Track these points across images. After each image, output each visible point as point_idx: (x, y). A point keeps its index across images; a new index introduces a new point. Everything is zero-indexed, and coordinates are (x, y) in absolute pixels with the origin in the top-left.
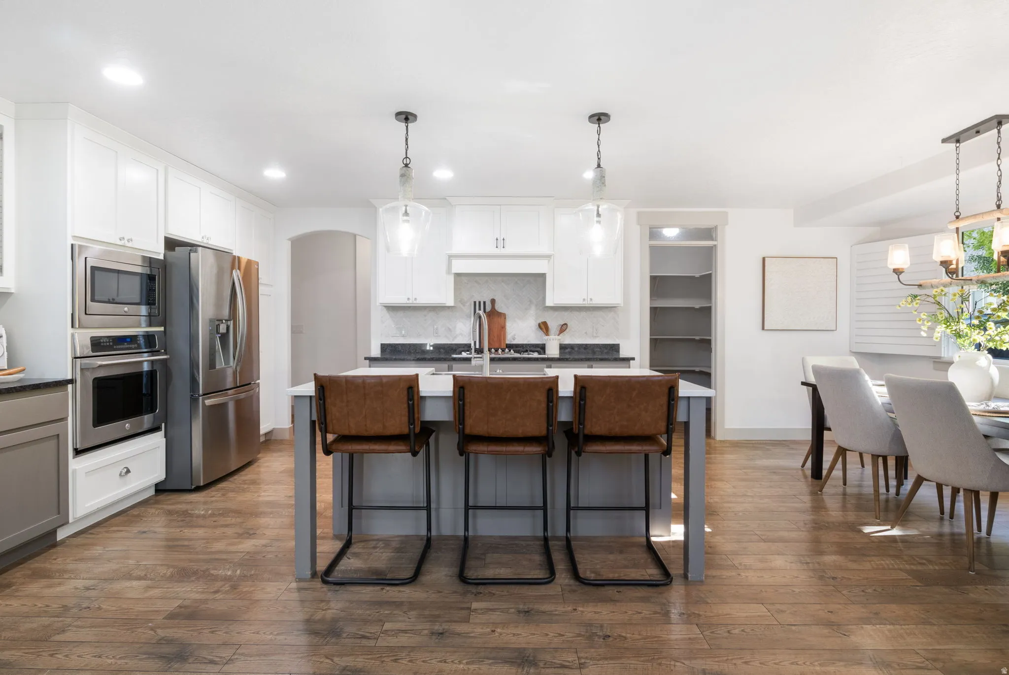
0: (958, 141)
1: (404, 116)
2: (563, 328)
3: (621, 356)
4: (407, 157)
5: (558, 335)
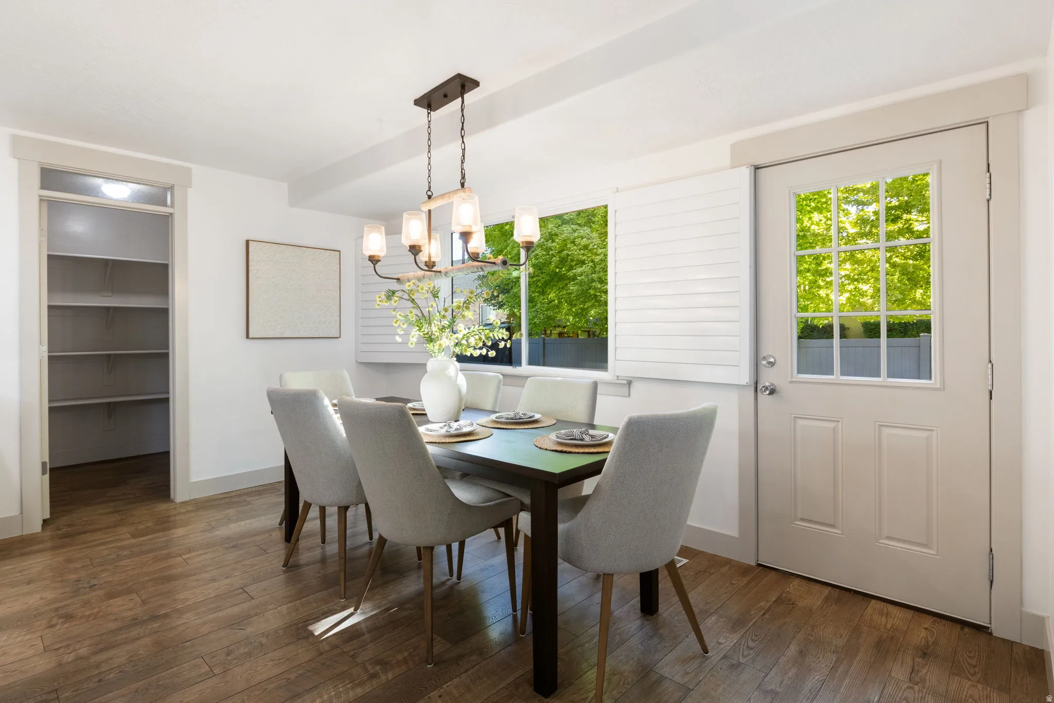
0: (429, 107)
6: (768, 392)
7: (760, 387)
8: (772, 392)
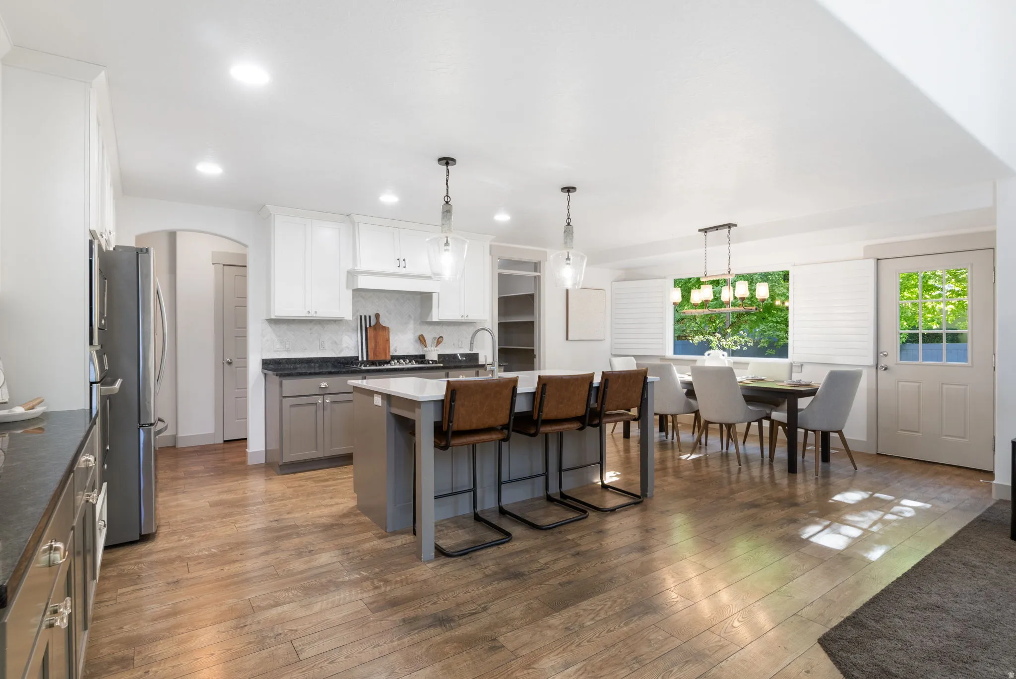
0: (706, 232)
1: (445, 161)
2: (439, 341)
3: (480, 363)
4: (448, 196)
5: (436, 347)
6: (884, 369)
7: (879, 366)
8: (886, 369)
